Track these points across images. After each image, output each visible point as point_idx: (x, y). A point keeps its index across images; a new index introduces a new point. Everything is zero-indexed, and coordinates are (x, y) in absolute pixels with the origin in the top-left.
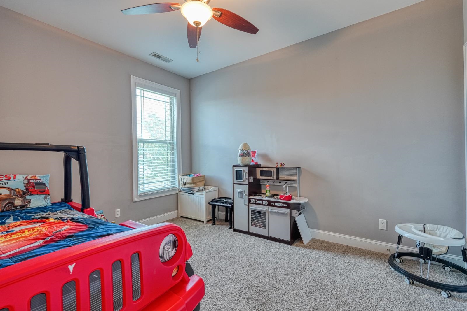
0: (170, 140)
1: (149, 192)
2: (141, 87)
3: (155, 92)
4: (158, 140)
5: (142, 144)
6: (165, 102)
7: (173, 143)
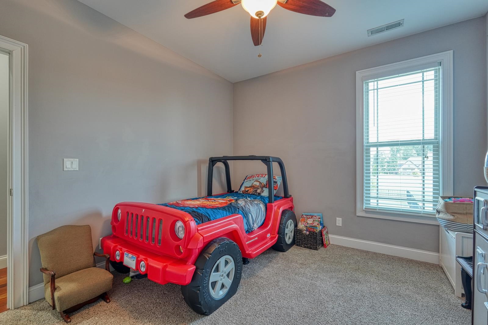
0: (433, 138)
1: (379, 210)
2: (374, 79)
3: (397, 75)
4: (401, 141)
5: (375, 149)
6: (423, 82)
7: (438, 143)
